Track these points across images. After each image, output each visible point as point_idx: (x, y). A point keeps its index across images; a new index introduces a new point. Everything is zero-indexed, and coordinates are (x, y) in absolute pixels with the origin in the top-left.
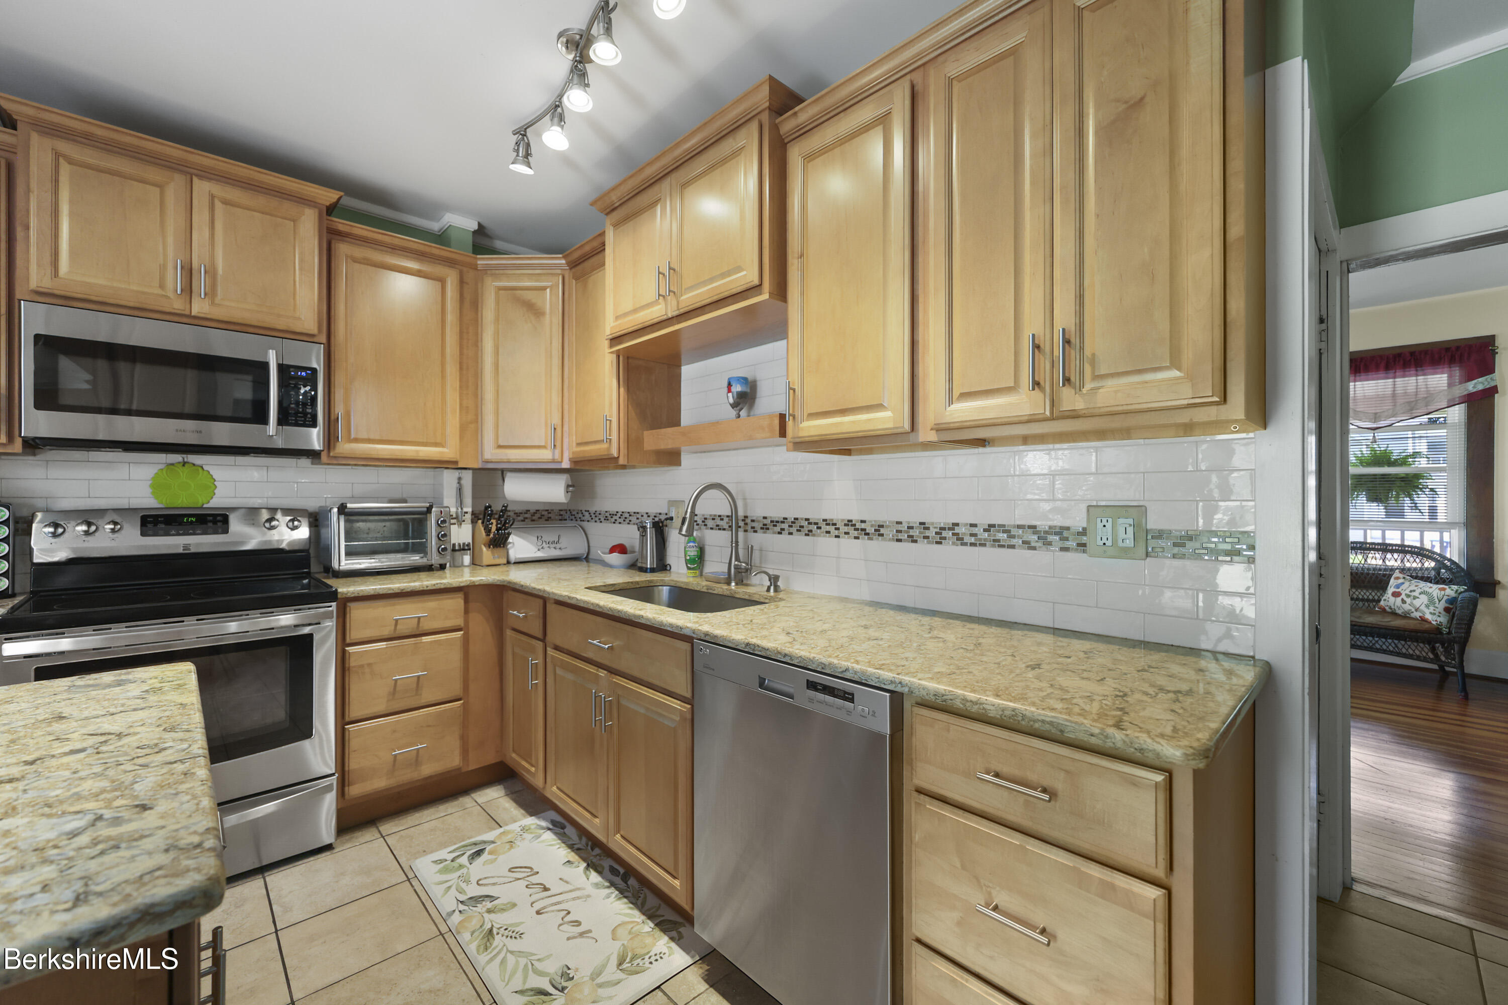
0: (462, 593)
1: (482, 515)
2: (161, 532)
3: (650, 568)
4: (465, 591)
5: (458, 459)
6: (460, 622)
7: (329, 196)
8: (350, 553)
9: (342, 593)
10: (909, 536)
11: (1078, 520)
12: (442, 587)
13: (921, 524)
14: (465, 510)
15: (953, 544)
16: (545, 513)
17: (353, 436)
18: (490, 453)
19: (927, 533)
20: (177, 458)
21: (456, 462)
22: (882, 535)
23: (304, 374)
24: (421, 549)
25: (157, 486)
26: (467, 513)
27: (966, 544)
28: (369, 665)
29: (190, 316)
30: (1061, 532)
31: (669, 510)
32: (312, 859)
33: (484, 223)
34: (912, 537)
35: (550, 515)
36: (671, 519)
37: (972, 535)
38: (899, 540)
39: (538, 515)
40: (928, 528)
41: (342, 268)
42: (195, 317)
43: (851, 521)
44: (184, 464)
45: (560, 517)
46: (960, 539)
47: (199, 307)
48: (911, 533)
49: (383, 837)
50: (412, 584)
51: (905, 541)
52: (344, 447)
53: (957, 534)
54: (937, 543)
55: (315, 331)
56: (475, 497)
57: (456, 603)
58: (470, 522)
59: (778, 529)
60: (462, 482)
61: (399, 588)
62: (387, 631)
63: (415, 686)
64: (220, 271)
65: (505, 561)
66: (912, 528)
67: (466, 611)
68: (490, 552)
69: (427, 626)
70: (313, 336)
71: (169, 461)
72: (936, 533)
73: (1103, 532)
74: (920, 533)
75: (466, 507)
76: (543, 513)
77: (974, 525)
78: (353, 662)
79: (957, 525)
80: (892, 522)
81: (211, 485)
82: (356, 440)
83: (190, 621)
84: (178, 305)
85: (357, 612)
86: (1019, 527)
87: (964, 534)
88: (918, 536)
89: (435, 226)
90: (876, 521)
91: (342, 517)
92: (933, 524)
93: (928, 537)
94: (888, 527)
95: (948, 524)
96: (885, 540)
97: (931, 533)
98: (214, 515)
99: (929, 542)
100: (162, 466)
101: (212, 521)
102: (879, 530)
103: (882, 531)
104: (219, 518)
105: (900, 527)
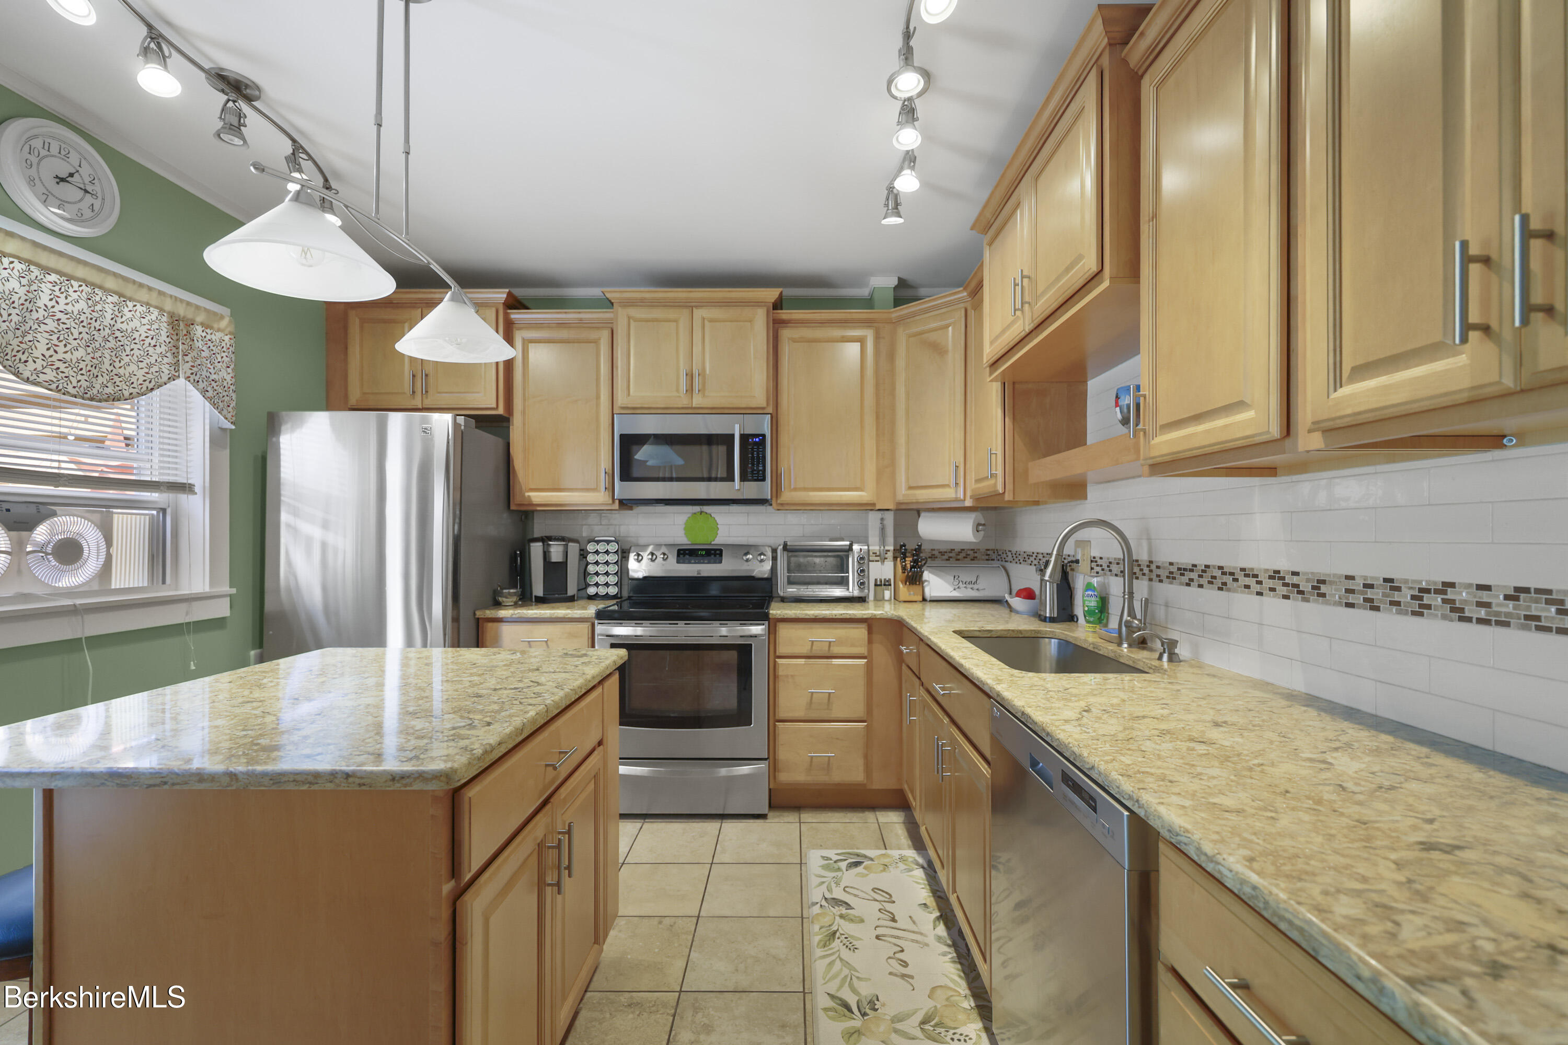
0: (866, 624)
1: (901, 552)
2: (687, 561)
3: (1050, 618)
4: (869, 623)
5: (875, 502)
6: (863, 650)
7: (771, 294)
8: (791, 582)
9: (773, 614)
10: (1366, 600)
12: (848, 617)
13: (1386, 580)
14: (887, 548)
15: (1444, 617)
16: (971, 553)
17: (792, 487)
18: (903, 493)
19: (1396, 596)
20: (697, 509)
21: (874, 504)
22: (1324, 595)
23: (757, 440)
24: (843, 582)
25: (688, 529)
26: (889, 551)
27: (1469, 620)
28: (792, 676)
29: (692, 408)
31: (1076, 552)
32: (752, 821)
33: (903, 276)
34: (1370, 600)
35: (976, 555)
36: (1077, 562)
38: (1349, 605)
39: (963, 555)
40: (1398, 589)
41: (786, 349)
42: (695, 408)
43: (1278, 572)
44: (701, 512)
45: (987, 557)
46: (1458, 613)
47: (697, 401)
48: (1370, 594)
49: (800, 823)
50: (824, 612)
51: (1360, 607)
52: (787, 496)
54: (1414, 613)
55: (764, 405)
56: (895, 537)
57: (861, 632)
58: (892, 559)
59: (1185, 579)
60: (885, 522)
61: (813, 615)
62: (805, 650)
63: (826, 701)
64: (708, 372)
65: (921, 599)
66: (1371, 586)
67: (870, 641)
68: (905, 589)
69: (836, 650)
70: (763, 408)
71: (694, 511)
72: (1413, 597)
74: (1384, 595)
75: (888, 546)
76: (969, 553)
78: (781, 672)
79: (1452, 585)
80: (1340, 576)
81: (715, 528)
82: (795, 489)
83: (681, 623)
84: (684, 402)
85: (784, 632)
87: (1465, 601)
88: (1377, 601)
89: (864, 292)
90: (1312, 573)
91: (785, 553)
92: (1406, 581)
93: (1397, 604)
94: (1332, 583)
95: (1435, 583)
96: (1327, 603)
97: (1405, 596)
98: (715, 550)
99: (1399, 613)
100: (689, 515)
101: (714, 554)
102: (1319, 587)
103: (1324, 589)
104: (718, 552)
105: (1351, 585)
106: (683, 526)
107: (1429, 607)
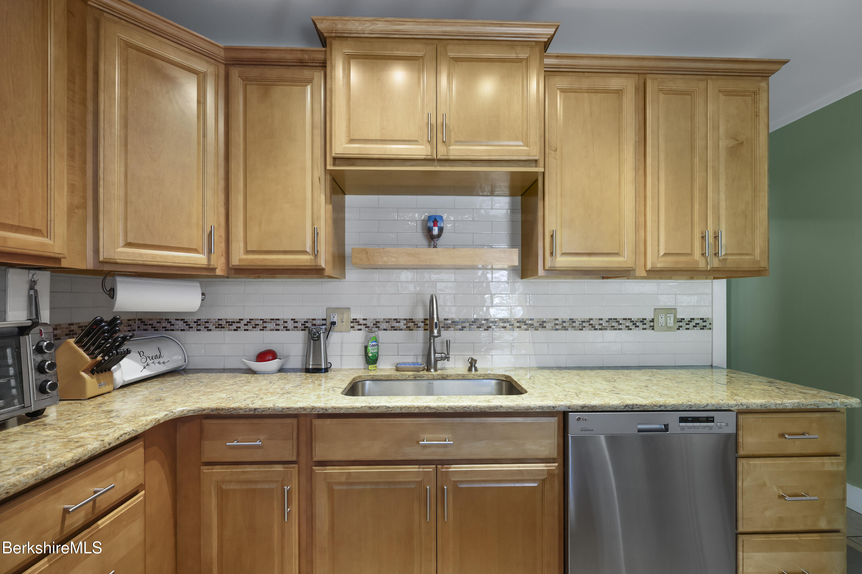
10: (562, 327)
11: (649, 316)
13: (570, 319)
15: (590, 329)
19: (574, 324)
22: (545, 327)
30: (643, 321)
34: (565, 327)
36: (333, 323)
37: (600, 324)
38: (557, 330)
40: (574, 322)
43: (521, 320)
46: (594, 328)
48: (564, 325)
51: (560, 329)
53: (592, 324)
54: (580, 330)
66: (565, 322)
72: (580, 324)
73: (661, 320)
74: (570, 324)
77: (601, 319)
79: (592, 319)
80: (552, 320)
86: (624, 319)
87: (596, 324)
88: (568, 327)
90: (540, 319)
92: (577, 319)
93: (575, 327)
94: (548, 322)
95: (586, 319)
96: (548, 330)
97: (576, 324)
99: (575, 330)
102: (542, 324)
103: (544, 325)
105: (557, 322)
107: (585, 327)
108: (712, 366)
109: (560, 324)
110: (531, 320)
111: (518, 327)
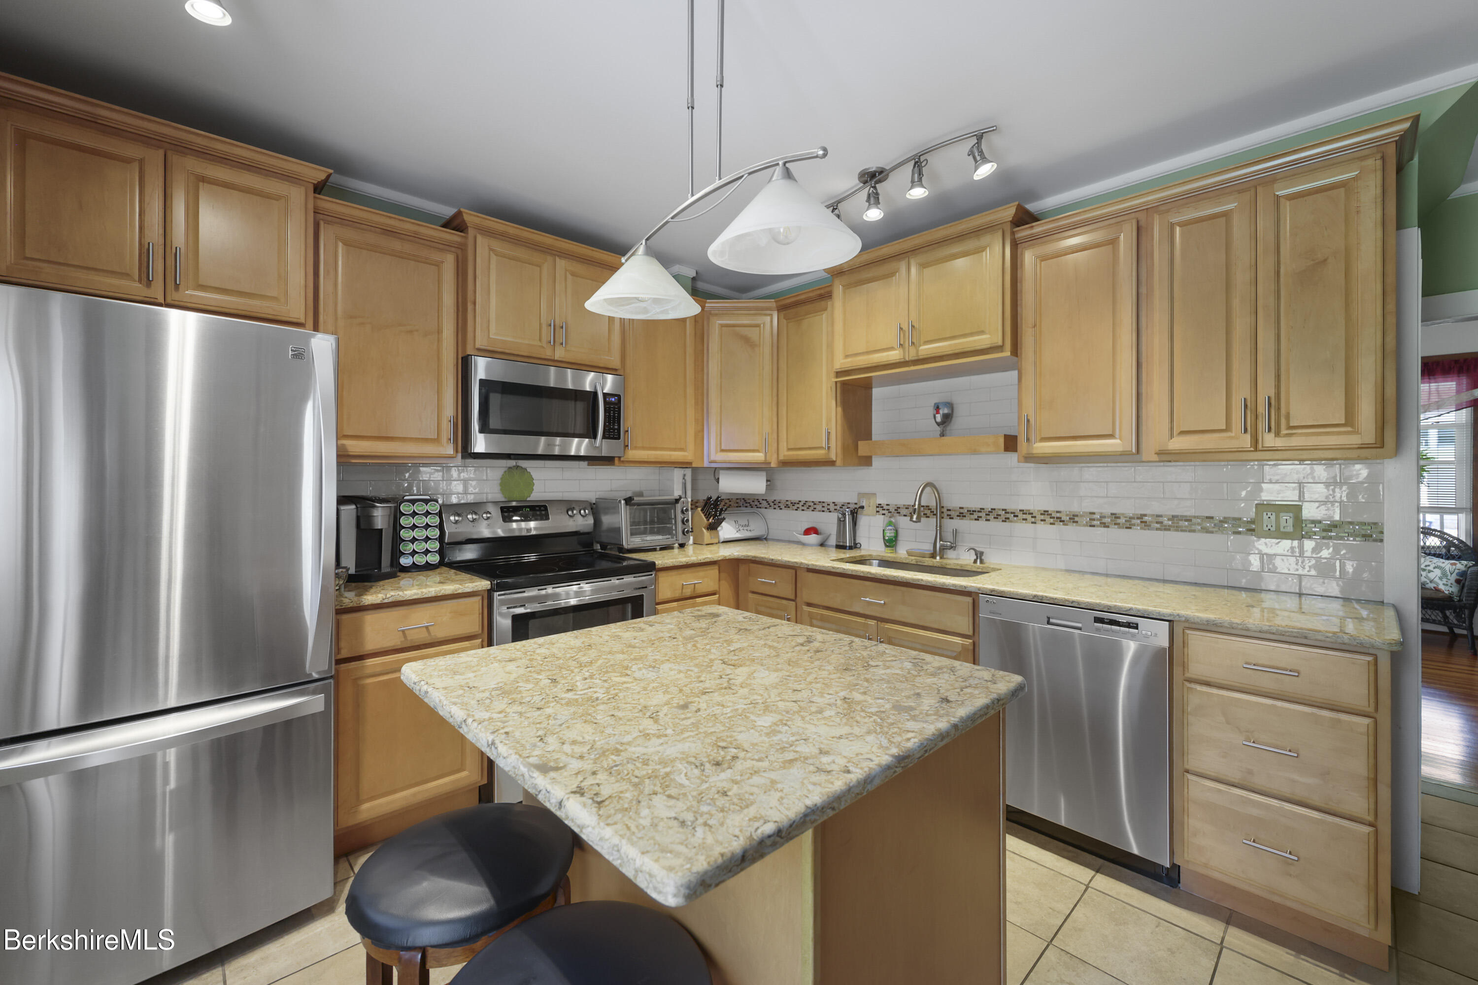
4: (717, 564)
6: (716, 587)
10: (1101, 523)
13: (1113, 513)
15: (1142, 530)
19: (1119, 521)
22: (1077, 522)
24: (668, 531)
27: (1153, 530)
30: (1234, 521)
34: (1104, 523)
36: (862, 507)
37: (1158, 523)
38: (1092, 527)
43: (1047, 511)
46: (1147, 526)
48: (1104, 520)
50: (692, 559)
51: (1098, 526)
53: (1146, 522)
54: (1127, 529)
61: (685, 562)
66: (1105, 516)
72: (1126, 521)
74: (1111, 520)
75: (689, 498)
77: (1161, 515)
79: (1145, 515)
80: (1086, 512)
87: (1151, 522)
88: (1109, 523)
90: (1071, 511)
91: (628, 507)
92: (1123, 514)
93: (1118, 524)
94: (1082, 516)
95: (1137, 514)
96: (1080, 526)
97: (1121, 521)
98: (540, 506)
99: (1119, 528)
100: (506, 469)
101: (539, 510)
102: (1073, 519)
103: (1076, 519)
104: (542, 508)
105: (1094, 516)
106: (499, 482)
107: (1133, 525)
108: (1383, 602)
109: (1098, 520)
110: (1058, 512)
111: (1042, 520)
